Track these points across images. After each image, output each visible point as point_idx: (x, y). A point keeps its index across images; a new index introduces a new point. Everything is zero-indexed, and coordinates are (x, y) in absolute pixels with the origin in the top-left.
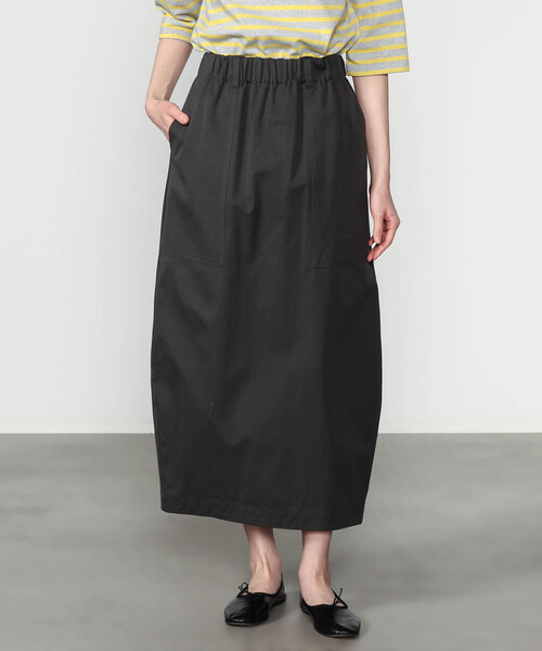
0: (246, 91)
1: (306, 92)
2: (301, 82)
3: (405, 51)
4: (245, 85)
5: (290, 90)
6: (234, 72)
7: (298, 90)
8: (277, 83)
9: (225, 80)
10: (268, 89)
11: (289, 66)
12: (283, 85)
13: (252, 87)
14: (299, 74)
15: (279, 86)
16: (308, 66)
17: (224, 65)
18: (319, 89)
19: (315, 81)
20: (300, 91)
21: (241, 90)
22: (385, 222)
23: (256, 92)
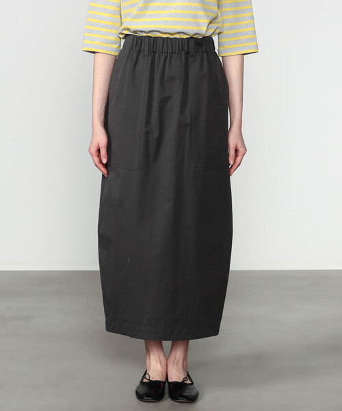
0: (153, 58)
1: (191, 59)
2: (187, 53)
3: (255, 39)
4: (152, 54)
5: (181, 57)
6: (145, 46)
7: (185, 58)
8: (172, 53)
9: (140, 51)
10: (167, 56)
11: (180, 43)
12: (176, 54)
13: (157, 55)
14: (186, 48)
15: (174, 55)
16: (192, 43)
17: (139, 42)
18: (198, 58)
19: (196, 53)
20: (187, 59)
21: (150, 58)
22: (236, 151)
23: (159, 58)
